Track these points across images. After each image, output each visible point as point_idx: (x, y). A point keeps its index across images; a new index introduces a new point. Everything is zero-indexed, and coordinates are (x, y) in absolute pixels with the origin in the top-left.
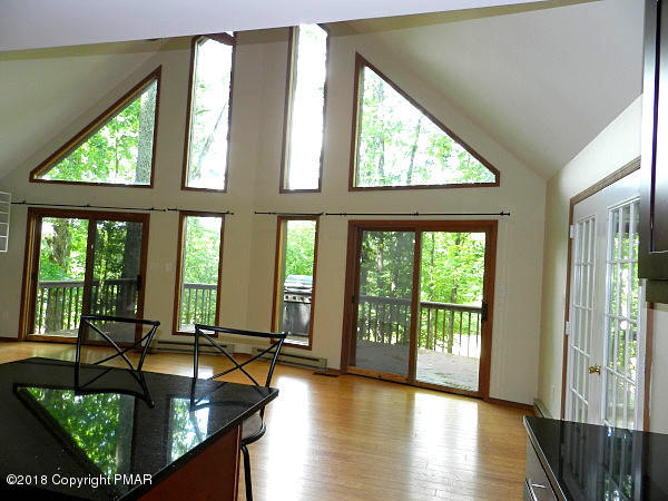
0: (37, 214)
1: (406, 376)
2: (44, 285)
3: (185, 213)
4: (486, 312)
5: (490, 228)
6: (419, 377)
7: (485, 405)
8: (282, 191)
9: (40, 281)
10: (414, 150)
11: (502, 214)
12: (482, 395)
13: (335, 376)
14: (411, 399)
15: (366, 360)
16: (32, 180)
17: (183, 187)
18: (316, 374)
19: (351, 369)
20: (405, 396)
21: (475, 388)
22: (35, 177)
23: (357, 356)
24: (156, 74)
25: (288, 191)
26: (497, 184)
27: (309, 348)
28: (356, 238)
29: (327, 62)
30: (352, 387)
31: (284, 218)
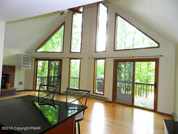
0: (37, 60)
1: (131, 104)
2: (39, 77)
3: (71, 59)
4: (156, 85)
5: (157, 60)
6: (135, 104)
7: (156, 114)
8: (96, 52)
9: (38, 76)
10: (134, 39)
11: (160, 56)
12: (155, 111)
13: (111, 103)
14: (133, 110)
15: (119, 99)
16: (36, 52)
17: (70, 52)
18: (105, 102)
19: (115, 101)
20: (131, 110)
21: (153, 108)
22: (36, 51)
23: (117, 97)
24: (64, 23)
25: (97, 52)
26: (158, 47)
27: (103, 95)
28: (116, 64)
29: (107, 16)
30: (115, 106)
31: (96, 59)
